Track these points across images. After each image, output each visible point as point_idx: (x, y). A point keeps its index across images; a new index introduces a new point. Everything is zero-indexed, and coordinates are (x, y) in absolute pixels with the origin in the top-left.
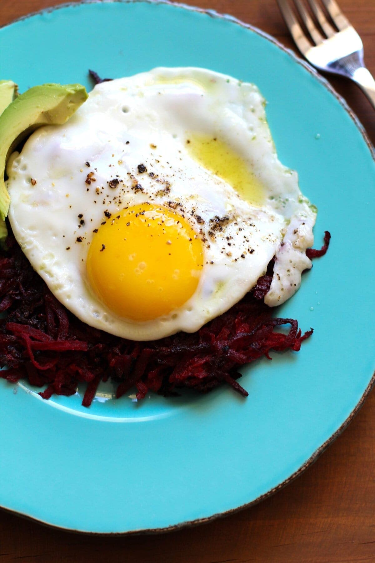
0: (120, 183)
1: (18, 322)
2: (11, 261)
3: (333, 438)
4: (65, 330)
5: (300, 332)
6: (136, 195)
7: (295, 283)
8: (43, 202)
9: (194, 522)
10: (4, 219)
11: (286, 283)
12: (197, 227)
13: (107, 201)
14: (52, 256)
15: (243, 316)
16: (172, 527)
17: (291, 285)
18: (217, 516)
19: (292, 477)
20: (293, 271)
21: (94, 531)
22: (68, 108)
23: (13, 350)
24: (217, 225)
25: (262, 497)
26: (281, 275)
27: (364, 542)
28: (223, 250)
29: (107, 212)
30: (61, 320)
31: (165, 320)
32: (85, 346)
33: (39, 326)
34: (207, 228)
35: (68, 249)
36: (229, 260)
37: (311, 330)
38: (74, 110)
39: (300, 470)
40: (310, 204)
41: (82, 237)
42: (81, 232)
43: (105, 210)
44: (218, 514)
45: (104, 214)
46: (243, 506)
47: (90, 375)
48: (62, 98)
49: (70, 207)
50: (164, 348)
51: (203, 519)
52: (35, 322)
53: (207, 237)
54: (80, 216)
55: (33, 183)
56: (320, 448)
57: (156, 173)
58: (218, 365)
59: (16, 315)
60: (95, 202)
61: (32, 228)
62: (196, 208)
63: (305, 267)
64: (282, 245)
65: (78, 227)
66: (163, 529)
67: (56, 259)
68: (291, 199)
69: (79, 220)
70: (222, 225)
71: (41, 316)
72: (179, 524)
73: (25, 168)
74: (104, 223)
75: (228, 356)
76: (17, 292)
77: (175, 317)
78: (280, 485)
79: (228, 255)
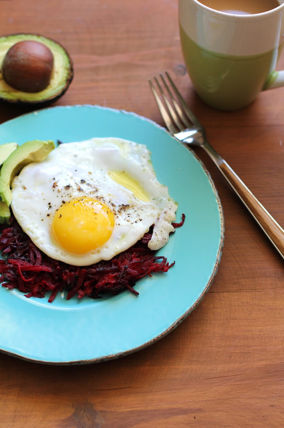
0: (71, 187)
1: (15, 259)
2: (12, 229)
3: (186, 314)
4: (39, 261)
5: (168, 264)
6: (79, 193)
7: (165, 238)
8: (30, 197)
9: (107, 356)
10: (9, 206)
11: (160, 238)
12: (112, 208)
13: (64, 196)
14: (34, 224)
15: (136, 254)
16: (95, 359)
17: (163, 239)
18: (120, 354)
19: (162, 334)
20: (164, 232)
21: (51, 361)
22: (45, 152)
23: (11, 272)
24: (123, 208)
25: (145, 344)
26: (157, 233)
27: (206, 378)
28: (125, 219)
29: (64, 201)
30: (37, 256)
31: (93, 253)
32: (50, 269)
33: (25, 260)
34: (117, 209)
35: (42, 220)
36: (128, 223)
37: (174, 262)
38: (48, 153)
39: (167, 330)
40: (174, 202)
41: (50, 214)
42: (49, 212)
43: (62, 200)
44: (121, 353)
45: (62, 202)
46: (135, 349)
47: (53, 286)
48: (41, 146)
49: (44, 199)
50: (93, 270)
51: (112, 355)
52: (23, 258)
53: (117, 213)
54: (49, 204)
55: (25, 188)
56: (178, 319)
57: (90, 183)
58: (122, 276)
59: (13, 256)
60: (57, 196)
61: (23, 210)
62: (111, 200)
63: (171, 231)
64: (158, 219)
65: (48, 209)
66: (90, 360)
67: (36, 225)
68: (164, 199)
69: (49, 206)
70: (125, 208)
71: (27, 255)
72: (99, 358)
73: (21, 182)
74: (62, 206)
75: (127, 271)
76: (14, 244)
77: (99, 252)
78: (156, 338)
79: (128, 221)
